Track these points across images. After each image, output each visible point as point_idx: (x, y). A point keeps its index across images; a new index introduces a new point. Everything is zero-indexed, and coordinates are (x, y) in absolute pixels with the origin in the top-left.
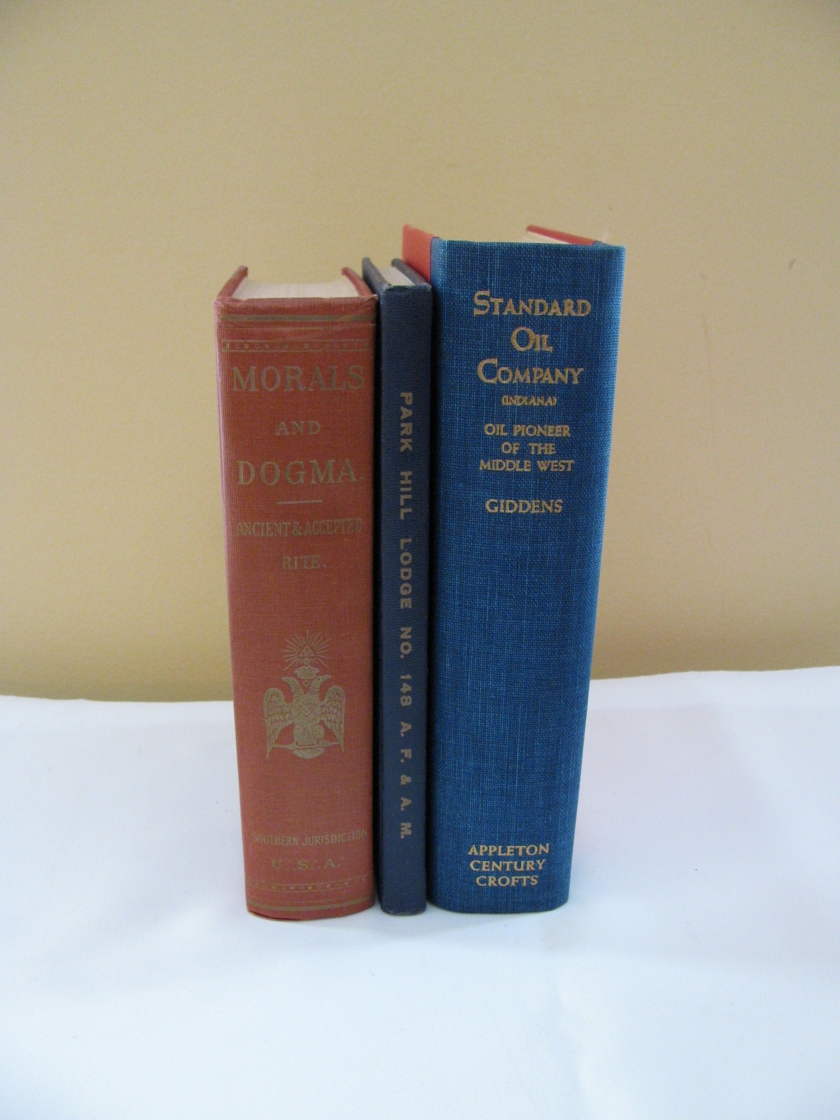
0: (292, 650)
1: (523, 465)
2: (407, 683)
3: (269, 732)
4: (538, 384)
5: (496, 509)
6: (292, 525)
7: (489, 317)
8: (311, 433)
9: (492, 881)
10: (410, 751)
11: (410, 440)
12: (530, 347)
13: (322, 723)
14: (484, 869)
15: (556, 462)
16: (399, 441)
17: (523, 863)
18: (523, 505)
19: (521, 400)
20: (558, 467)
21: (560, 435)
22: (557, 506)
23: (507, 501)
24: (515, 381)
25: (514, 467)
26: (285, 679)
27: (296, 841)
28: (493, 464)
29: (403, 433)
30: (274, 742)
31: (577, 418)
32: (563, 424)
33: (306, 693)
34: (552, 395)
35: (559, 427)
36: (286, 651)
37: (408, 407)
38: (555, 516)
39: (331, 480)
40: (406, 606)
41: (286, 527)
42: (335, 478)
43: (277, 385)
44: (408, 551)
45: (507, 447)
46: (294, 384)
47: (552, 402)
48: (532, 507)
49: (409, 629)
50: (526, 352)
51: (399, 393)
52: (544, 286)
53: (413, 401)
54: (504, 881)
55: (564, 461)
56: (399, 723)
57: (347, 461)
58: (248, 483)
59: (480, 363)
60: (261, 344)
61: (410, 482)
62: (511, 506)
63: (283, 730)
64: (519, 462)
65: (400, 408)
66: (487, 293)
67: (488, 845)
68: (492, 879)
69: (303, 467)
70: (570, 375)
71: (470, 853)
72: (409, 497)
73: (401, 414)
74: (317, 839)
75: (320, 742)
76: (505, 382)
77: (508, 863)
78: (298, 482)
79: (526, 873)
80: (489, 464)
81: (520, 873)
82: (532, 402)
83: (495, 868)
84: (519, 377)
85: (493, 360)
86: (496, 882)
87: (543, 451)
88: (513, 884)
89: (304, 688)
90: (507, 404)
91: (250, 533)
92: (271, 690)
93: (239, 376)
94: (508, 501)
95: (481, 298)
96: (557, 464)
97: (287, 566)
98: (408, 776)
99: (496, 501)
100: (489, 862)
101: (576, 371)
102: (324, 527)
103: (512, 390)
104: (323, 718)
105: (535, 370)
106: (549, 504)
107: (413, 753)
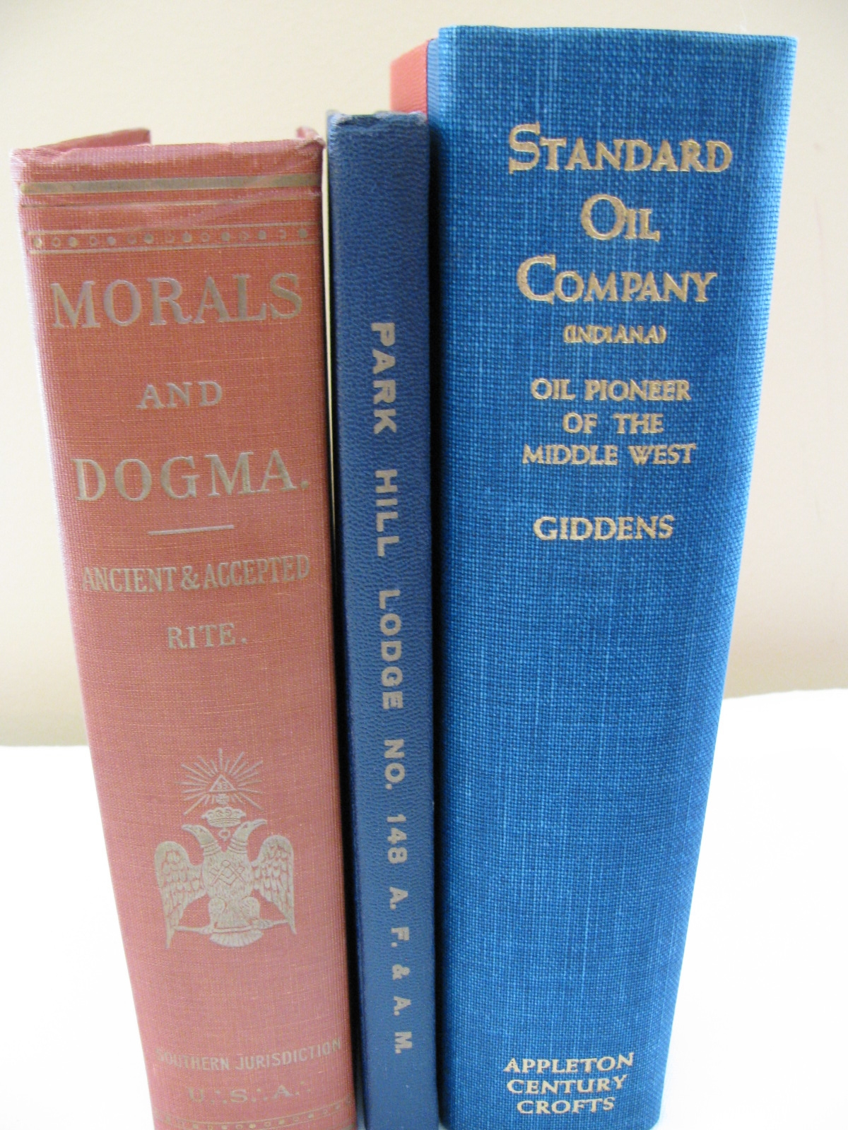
0: (197, 782)
1: (603, 453)
2: (399, 828)
3: (167, 908)
4: (633, 303)
5: (553, 535)
6: (180, 572)
7: (539, 173)
8: (206, 403)
9: (541, 1107)
10: (406, 930)
11: (392, 412)
12: (616, 232)
13: (256, 894)
14: (529, 1091)
15: (663, 447)
16: (372, 414)
17: (591, 1081)
18: (603, 526)
19: (600, 334)
20: (666, 458)
21: (672, 398)
22: (663, 526)
23: (573, 519)
24: (589, 299)
25: (587, 458)
26: (187, 827)
27: (225, 1064)
28: (548, 453)
29: (377, 398)
30: (177, 922)
31: (703, 365)
32: (677, 378)
33: (224, 849)
34: (658, 323)
35: (669, 383)
36: (186, 783)
37: (387, 350)
38: (660, 543)
39: (247, 489)
40: (394, 704)
41: (170, 575)
42: (256, 485)
43: (136, 315)
44: (394, 612)
45: (573, 422)
46: (168, 311)
47: (657, 336)
48: (619, 529)
49: (400, 743)
50: (609, 242)
51: (368, 323)
52: (644, 113)
53: (397, 338)
54: (561, 1107)
55: (678, 446)
56: (388, 889)
57: (276, 453)
58: (94, 498)
59: (523, 265)
60: (103, 237)
61: (394, 489)
62: (582, 529)
63: (190, 906)
64: (595, 448)
65: (371, 351)
66: (535, 129)
67: (536, 1059)
68: (543, 1105)
69: (193, 466)
70: (692, 286)
71: (507, 1069)
72: (394, 515)
73: (373, 362)
74: (260, 1059)
75: (255, 922)
76: (569, 300)
77: (568, 1083)
78: (187, 495)
79: (596, 1094)
80: (540, 452)
81: (587, 1096)
82: (620, 336)
83: (547, 1089)
84: (597, 290)
85: (546, 257)
86: (549, 1108)
87: (639, 428)
88: (575, 1110)
89: (221, 841)
90: (574, 341)
91: (106, 586)
92: (165, 845)
93: (64, 297)
94: (575, 520)
95: (523, 137)
96: (665, 451)
97: (176, 643)
98: (404, 966)
99: (553, 519)
100: (537, 1082)
101: (703, 276)
102: (240, 572)
103: (582, 315)
104: (257, 887)
105: (628, 276)
106: (649, 523)
107: (412, 934)
